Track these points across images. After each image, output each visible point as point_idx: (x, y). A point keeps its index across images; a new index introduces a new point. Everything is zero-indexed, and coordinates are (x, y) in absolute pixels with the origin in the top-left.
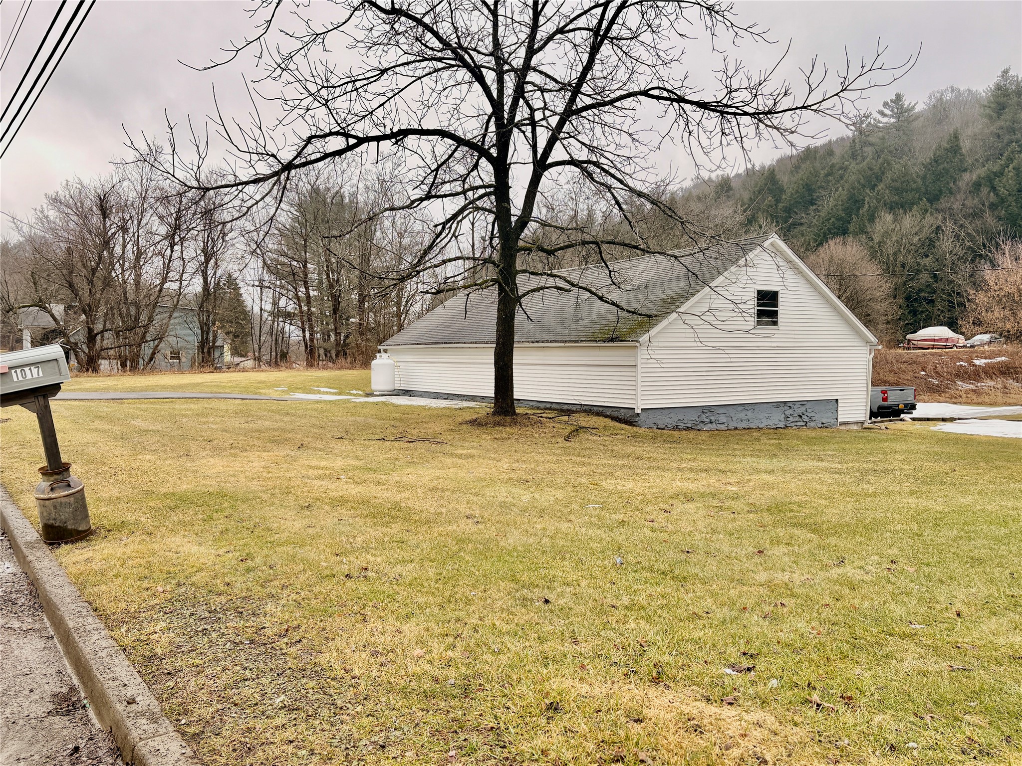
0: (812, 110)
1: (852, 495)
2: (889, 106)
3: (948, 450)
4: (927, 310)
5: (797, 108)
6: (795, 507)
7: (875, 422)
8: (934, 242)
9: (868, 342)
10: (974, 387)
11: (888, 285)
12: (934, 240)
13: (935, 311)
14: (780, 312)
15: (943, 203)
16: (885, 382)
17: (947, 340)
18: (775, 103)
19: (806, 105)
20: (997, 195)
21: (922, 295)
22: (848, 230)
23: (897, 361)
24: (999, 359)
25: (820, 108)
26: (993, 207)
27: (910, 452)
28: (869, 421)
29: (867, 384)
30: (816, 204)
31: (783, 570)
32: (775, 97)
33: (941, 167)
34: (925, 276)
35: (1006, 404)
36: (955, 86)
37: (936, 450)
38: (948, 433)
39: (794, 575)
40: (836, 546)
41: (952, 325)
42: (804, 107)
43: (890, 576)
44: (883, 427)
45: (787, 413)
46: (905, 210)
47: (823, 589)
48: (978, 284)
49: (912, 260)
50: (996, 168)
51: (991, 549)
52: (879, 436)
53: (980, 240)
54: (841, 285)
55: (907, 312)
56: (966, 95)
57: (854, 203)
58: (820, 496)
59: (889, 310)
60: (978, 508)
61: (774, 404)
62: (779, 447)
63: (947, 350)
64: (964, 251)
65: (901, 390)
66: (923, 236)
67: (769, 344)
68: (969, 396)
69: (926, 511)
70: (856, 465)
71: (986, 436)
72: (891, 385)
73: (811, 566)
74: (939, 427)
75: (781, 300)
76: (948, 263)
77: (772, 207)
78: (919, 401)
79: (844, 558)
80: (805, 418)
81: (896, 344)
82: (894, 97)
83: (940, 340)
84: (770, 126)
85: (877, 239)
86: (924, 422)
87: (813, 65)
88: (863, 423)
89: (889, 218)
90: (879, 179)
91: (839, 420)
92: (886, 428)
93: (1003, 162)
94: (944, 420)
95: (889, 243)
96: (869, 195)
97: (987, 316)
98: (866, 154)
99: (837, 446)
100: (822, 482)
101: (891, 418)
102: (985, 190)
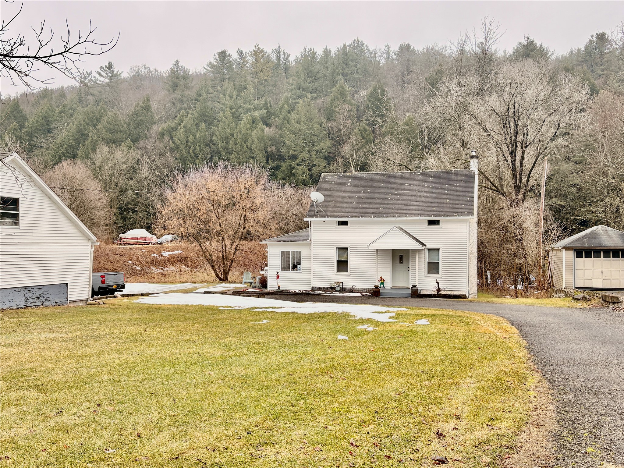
0: (43, 61)
1: (74, 357)
2: (104, 70)
3: (143, 316)
4: (133, 217)
5: (30, 57)
6: (27, 373)
7: (96, 299)
8: (136, 170)
9: (90, 239)
10: (162, 271)
11: (106, 198)
12: (136, 168)
13: (138, 218)
14: (20, 215)
15: (141, 144)
16: (104, 269)
17: (145, 239)
18: (12, 50)
19: (37, 56)
20: (174, 142)
21: (129, 206)
22: (77, 154)
23: (113, 253)
24: (177, 252)
25: (49, 61)
26: (171, 150)
27: (117, 320)
28: (91, 299)
29: (90, 271)
30: (52, 133)
31: (11, 428)
32: (12, 45)
33: (139, 119)
34: (130, 194)
35: (181, 282)
36: (147, 65)
37: (135, 317)
38: (145, 304)
39: (19, 430)
40: (57, 400)
41: (149, 228)
42: (35, 57)
43: (95, 416)
44: (101, 303)
45: (27, 295)
46: (117, 145)
47: (43, 437)
48: (164, 202)
49: (122, 181)
50: (173, 125)
51: (163, 384)
52: (98, 310)
53: (165, 172)
54: (72, 196)
55: (119, 218)
56: (154, 73)
57: (81, 136)
58: (49, 361)
59: (107, 216)
60: (158, 356)
61: (16, 289)
62: (19, 324)
63: (145, 246)
64: (155, 178)
65: (114, 275)
66: (129, 164)
67: (12, 241)
68: (159, 277)
69: (125, 362)
70: (79, 333)
71: (168, 305)
72: (108, 271)
73: (35, 419)
74: (139, 300)
75: (20, 205)
76: (146, 185)
77: (17, 130)
78: (127, 282)
79: (62, 409)
80: (42, 299)
81: (112, 240)
82: (107, 65)
83: (141, 238)
84: (8, 67)
85: (98, 164)
86: (130, 297)
87: (42, 28)
88: (87, 300)
89: (106, 149)
90: (98, 120)
91: (69, 299)
92: (104, 303)
93: (177, 121)
94: (142, 295)
95: (106, 167)
96: (92, 131)
97: (169, 223)
98: (89, 101)
99: (66, 320)
100: (51, 350)
101: (108, 296)
102: (167, 138)
